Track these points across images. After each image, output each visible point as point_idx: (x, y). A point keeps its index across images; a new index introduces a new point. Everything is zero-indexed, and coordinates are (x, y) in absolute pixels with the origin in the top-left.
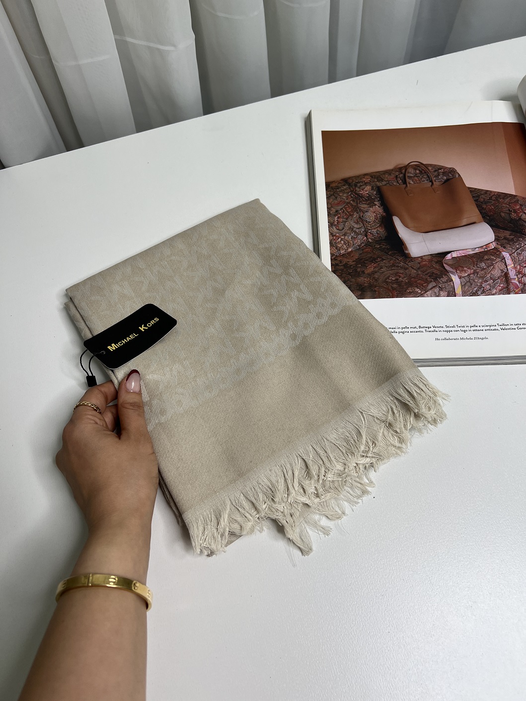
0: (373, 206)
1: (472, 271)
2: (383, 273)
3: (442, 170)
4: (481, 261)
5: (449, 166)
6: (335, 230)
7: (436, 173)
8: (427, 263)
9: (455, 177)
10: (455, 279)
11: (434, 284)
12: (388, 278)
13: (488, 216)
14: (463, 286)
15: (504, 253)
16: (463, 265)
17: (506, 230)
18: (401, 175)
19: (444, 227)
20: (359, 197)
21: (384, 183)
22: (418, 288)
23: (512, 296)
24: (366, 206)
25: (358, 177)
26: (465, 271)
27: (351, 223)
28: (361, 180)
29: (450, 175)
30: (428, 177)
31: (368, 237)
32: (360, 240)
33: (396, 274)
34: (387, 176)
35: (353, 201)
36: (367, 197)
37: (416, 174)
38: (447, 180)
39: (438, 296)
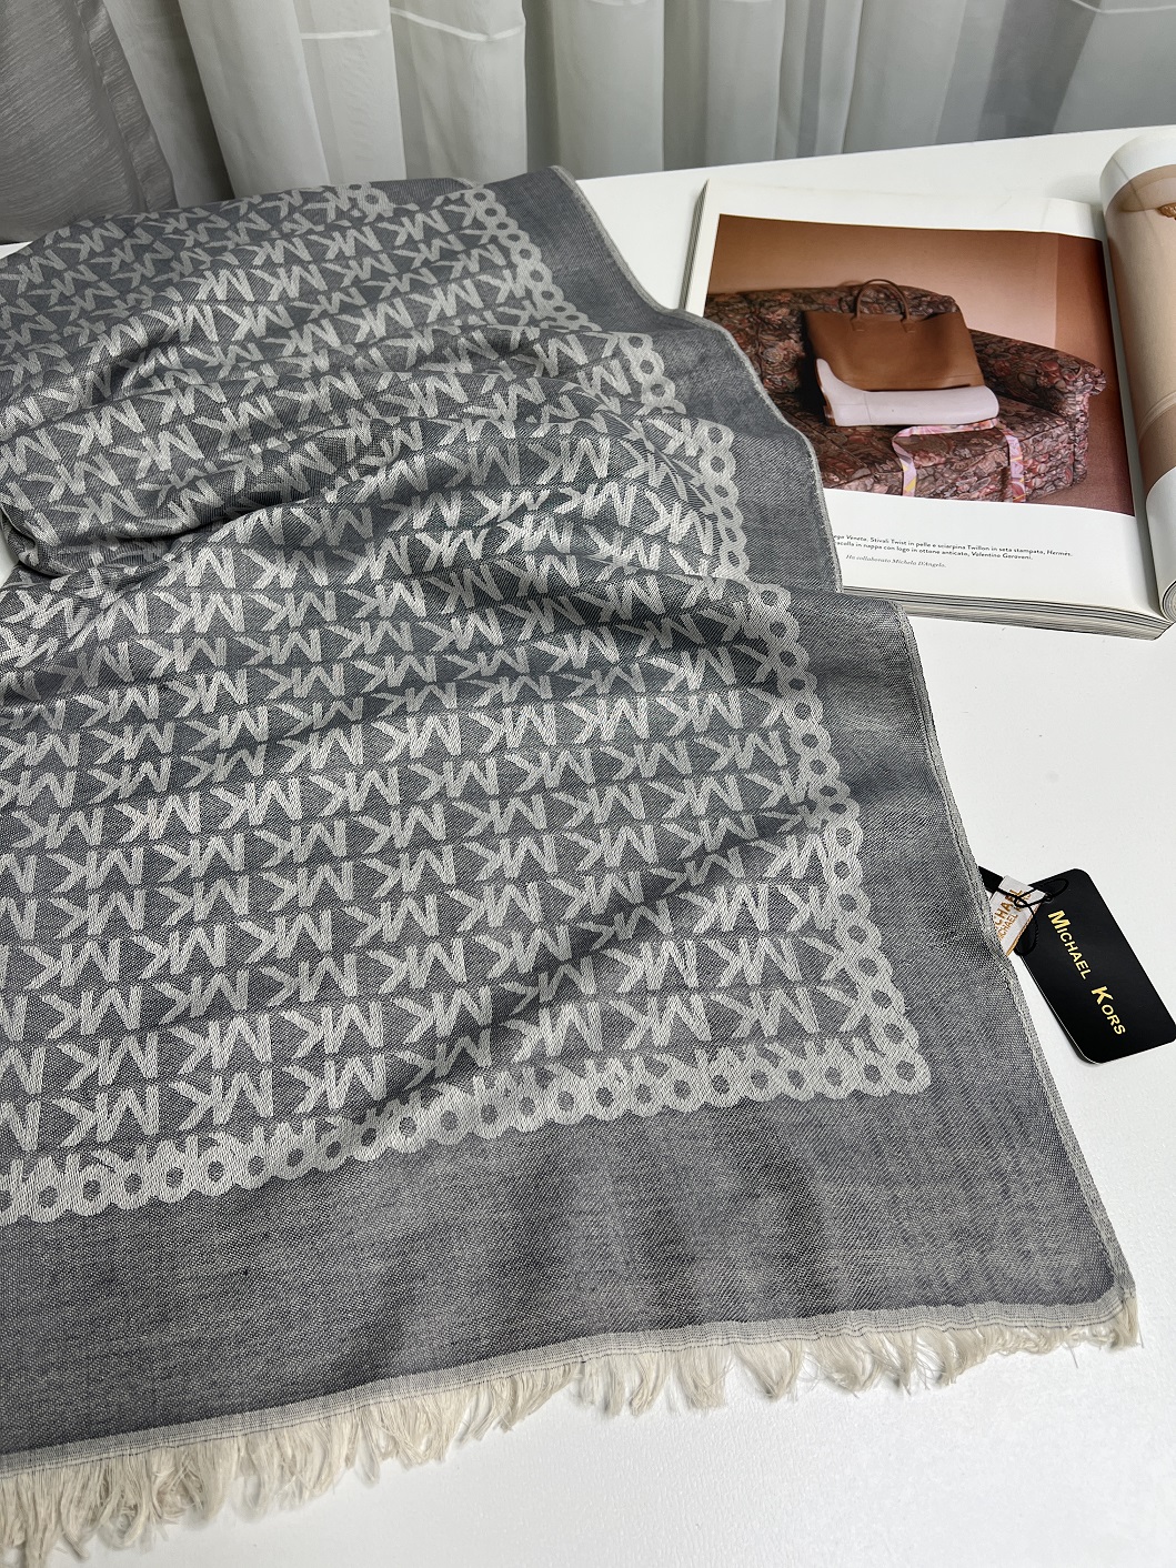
0: (784, 339)
1: (943, 459)
3: (929, 298)
4: (964, 446)
5: (942, 291)
7: (915, 302)
8: (863, 438)
9: (950, 311)
10: (909, 469)
11: (867, 472)
13: (995, 377)
14: (919, 481)
15: (1008, 438)
16: (928, 449)
17: (1023, 401)
18: (849, 299)
20: (763, 324)
21: (815, 307)
22: (835, 475)
24: (772, 338)
25: (769, 292)
26: (930, 458)
28: (774, 298)
29: (941, 307)
30: (899, 305)
34: (823, 296)
35: (751, 328)
36: (779, 325)
37: (877, 300)
38: (934, 315)
39: (869, 491)
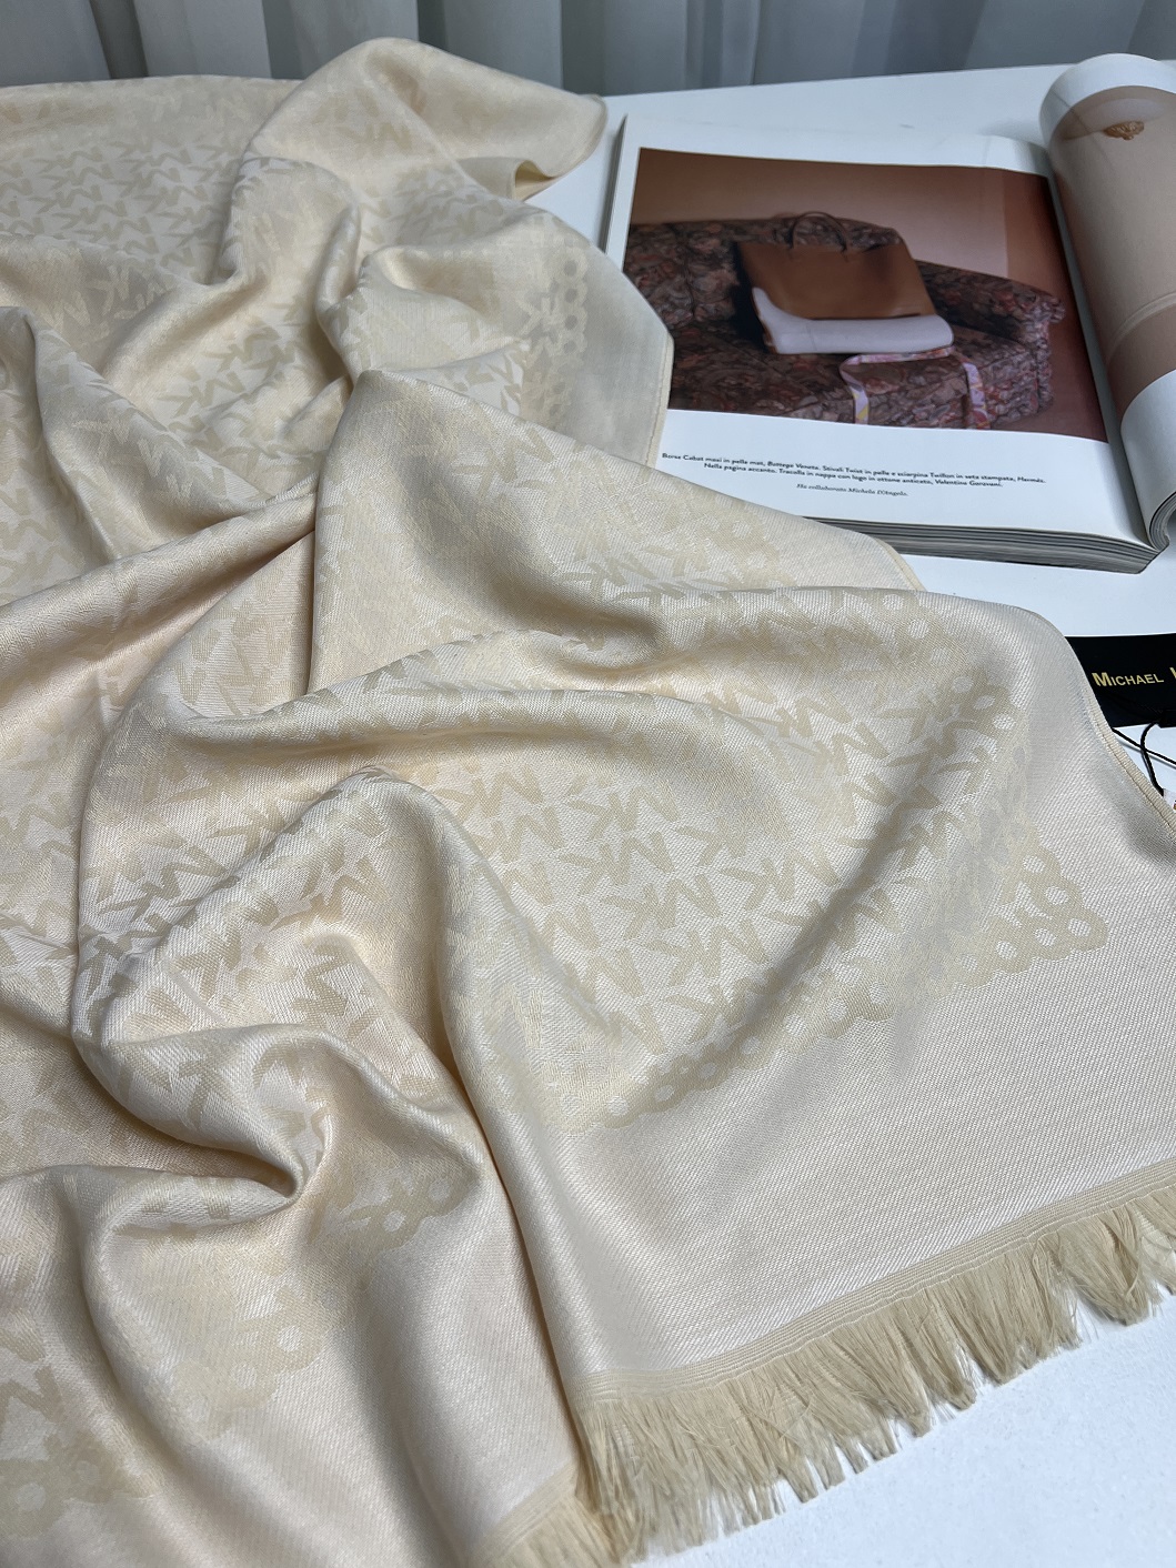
0: (717, 268)
1: (897, 387)
2: (713, 371)
3: (870, 230)
4: (918, 374)
5: (884, 222)
8: (807, 366)
9: (893, 242)
10: (861, 398)
11: (814, 399)
12: (724, 379)
13: (947, 307)
14: (871, 408)
15: (966, 366)
16: (880, 377)
17: (978, 329)
18: (785, 230)
19: (853, 315)
20: (692, 254)
21: (748, 237)
22: (779, 401)
23: (970, 433)
24: (702, 267)
25: (698, 223)
26: (882, 385)
27: (667, 289)
28: (703, 229)
29: (884, 239)
30: (839, 237)
31: (697, 313)
32: (679, 317)
33: (740, 376)
34: (755, 227)
35: (679, 257)
36: (709, 255)
37: (814, 231)
38: (876, 246)
39: (820, 418)
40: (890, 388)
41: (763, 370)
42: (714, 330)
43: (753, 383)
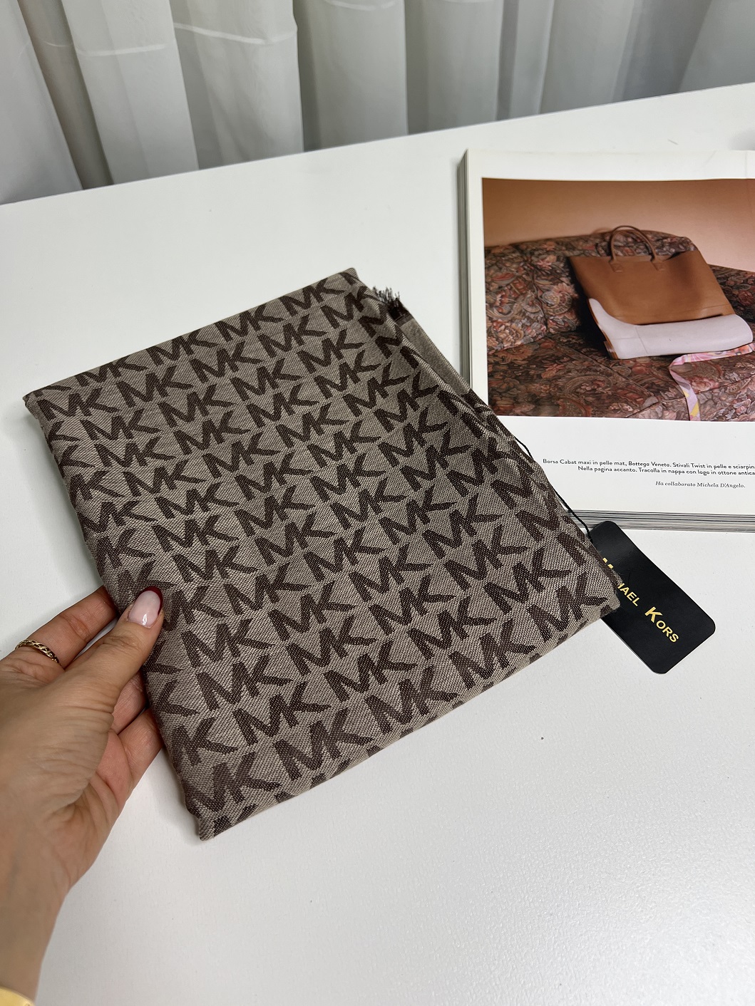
0: (558, 283)
1: (717, 384)
2: (571, 378)
3: (669, 240)
4: (732, 370)
5: (679, 232)
6: (495, 313)
7: (659, 244)
8: (644, 368)
9: (689, 250)
10: (689, 394)
11: (654, 400)
12: (580, 386)
13: (743, 306)
14: (702, 405)
16: (701, 375)
18: (604, 244)
19: (671, 318)
20: (536, 270)
21: (576, 253)
22: (628, 404)
24: (547, 282)
25: (536, 242)
26: (705, 383)
27: (522, 304)
28: (541, 247)
29: (681, 247)
30: (647, 247)
31: (549, 326)
32: (535, 330)
33: (593, 382)
34: (581, 243)
35: (527, 274)
36: (550, 270)
37: (627, 243)
38: (677, 254)
39: (661, 418)
40: (712, 385)
41: (611, 375)
42: (565, 341)
43: (604, 389)
